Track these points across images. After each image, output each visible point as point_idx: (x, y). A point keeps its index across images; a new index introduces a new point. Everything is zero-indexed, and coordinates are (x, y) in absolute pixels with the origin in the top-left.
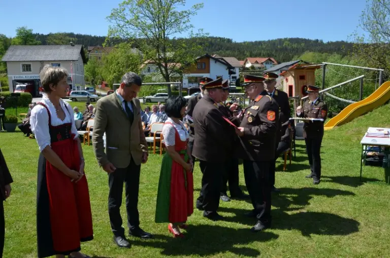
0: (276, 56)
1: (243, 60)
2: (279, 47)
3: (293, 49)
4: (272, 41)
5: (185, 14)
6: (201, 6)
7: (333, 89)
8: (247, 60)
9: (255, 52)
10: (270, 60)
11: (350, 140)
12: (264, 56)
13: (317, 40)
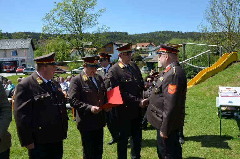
0: (155, 42)
1: (135, 45)
2: (156, 36)
3: (165, 37)
4: (152, 33)
5: (94, 16)
6: (104, 10)
7: (190, 60)
8: (137, 45)
9: (142, 40)
10: (151, 44)
11: (205, 95)
12: (147, 42)
13: (179, 32)
